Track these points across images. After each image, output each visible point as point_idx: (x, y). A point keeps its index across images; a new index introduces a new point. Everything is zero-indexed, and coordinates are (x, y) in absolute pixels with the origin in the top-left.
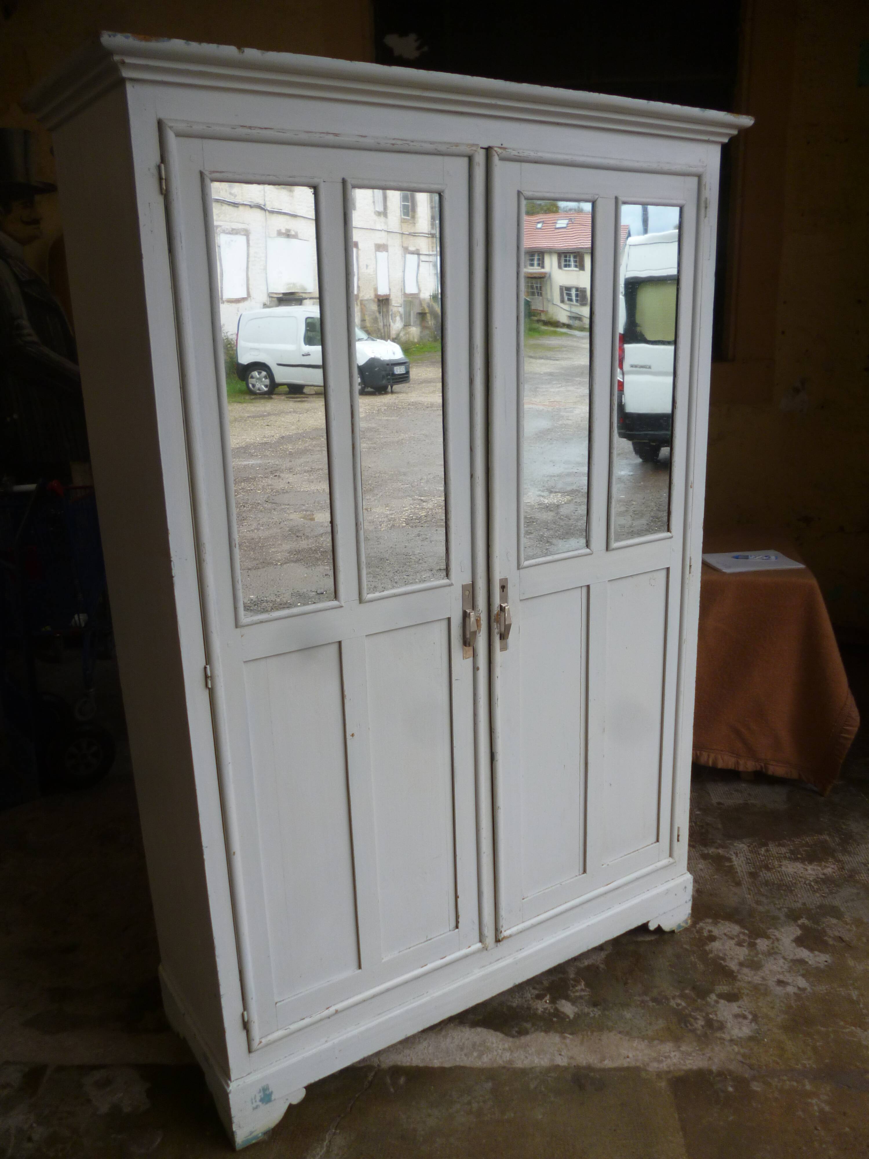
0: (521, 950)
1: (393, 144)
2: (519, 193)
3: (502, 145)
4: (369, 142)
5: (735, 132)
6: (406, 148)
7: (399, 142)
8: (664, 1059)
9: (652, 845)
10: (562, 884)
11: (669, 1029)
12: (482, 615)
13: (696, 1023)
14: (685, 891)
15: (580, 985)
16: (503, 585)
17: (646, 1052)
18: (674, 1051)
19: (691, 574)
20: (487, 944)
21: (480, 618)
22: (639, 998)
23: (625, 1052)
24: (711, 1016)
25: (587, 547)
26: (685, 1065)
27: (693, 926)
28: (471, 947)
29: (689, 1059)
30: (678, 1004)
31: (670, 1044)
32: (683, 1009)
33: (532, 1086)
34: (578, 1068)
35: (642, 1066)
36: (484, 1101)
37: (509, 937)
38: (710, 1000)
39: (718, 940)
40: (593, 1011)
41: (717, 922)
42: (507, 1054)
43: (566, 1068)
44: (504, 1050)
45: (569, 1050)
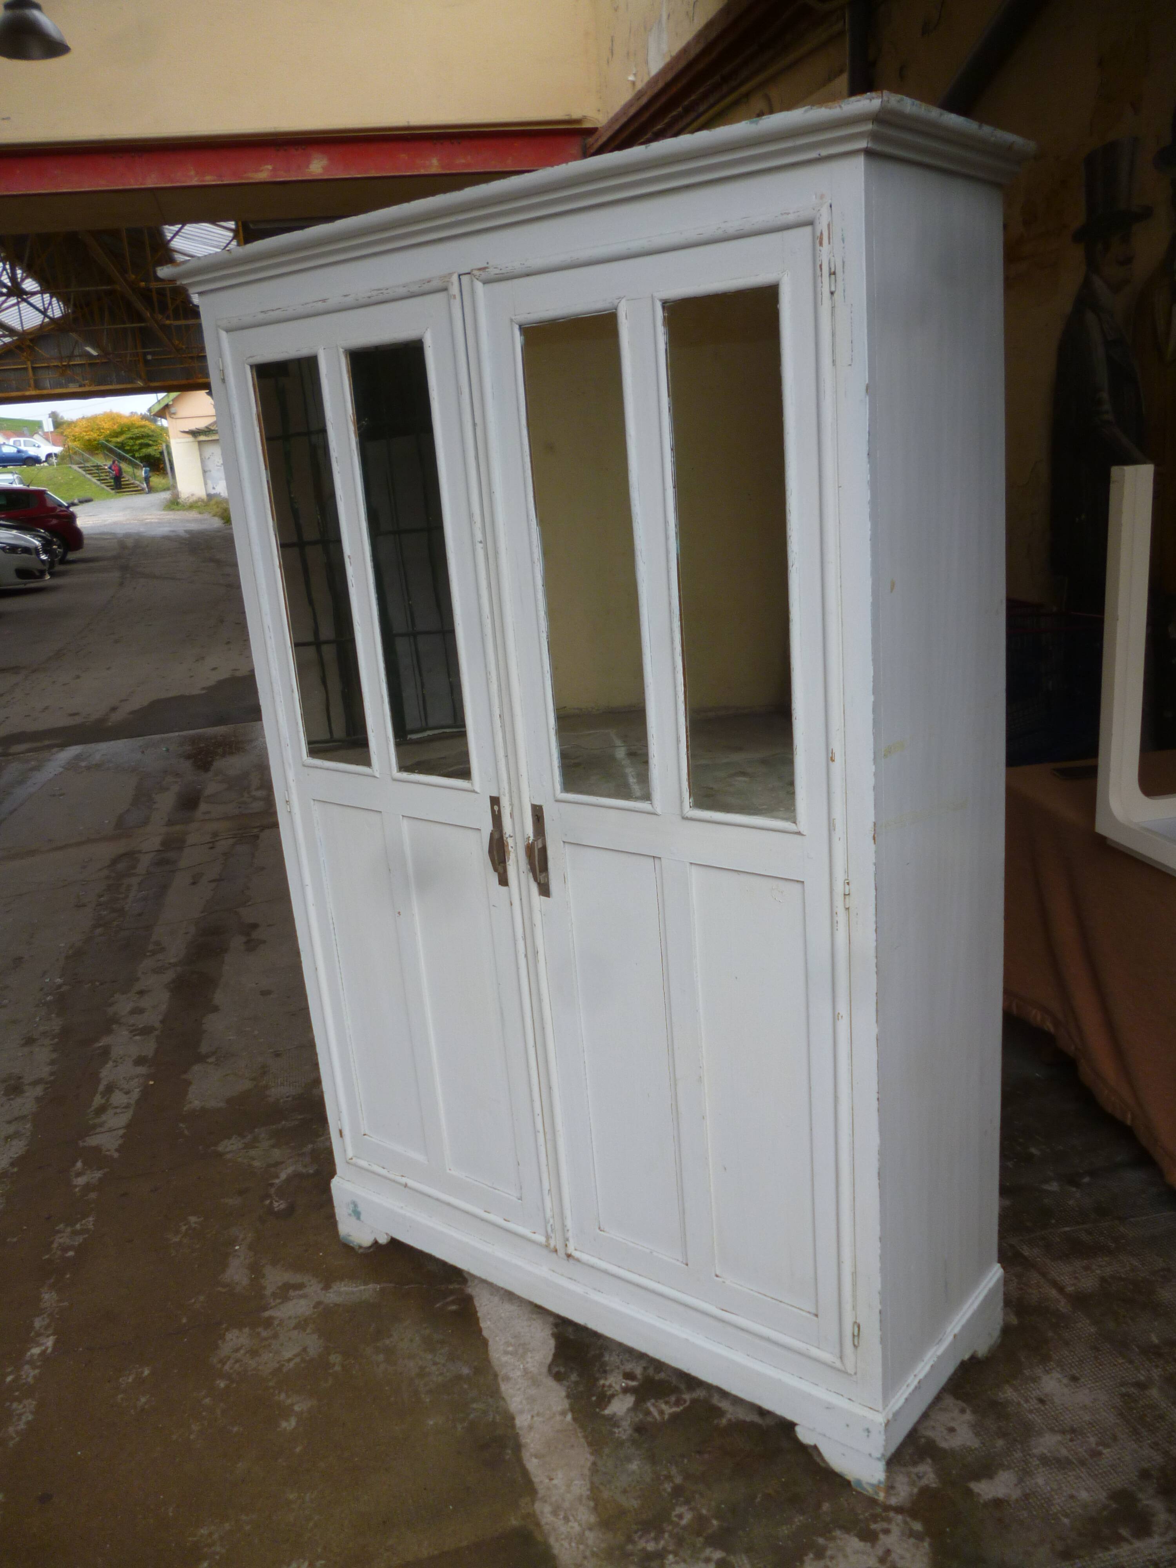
0: (599, 1291)
1: (369, 297)
2: (512, 320)
3: (488, 263)
4: (350, 300)
5: (869, 127)
6: (381, 297)
8: (561, 1517)
9: (808, 1315)
10: (655, 1254)
11: (623, 1512)
12: (510, 842)
13: (647, 1542)
14: (868, 1436)
15: (671, 1407)
16: (538, 814)
17: (568, 1496)
18: (580, 1525)
19: (848, 909)
20: (552, 1246)
21: (507, 843)
22: (674, 1471)
23: (560, 1475)
24: (671, 1557)
25: (649, 802)
26: (557, 1540)
27: (887, 1508)
28: (535, 1233)
29: (570, 1544)
30: (680, 1517)
31: (593, 1519)
32: (671, 1522)
33: (475, 1406)
34: (516, 1436)
35: (540, 1496)
36: (441, 1374)
37: (578, 1260)
38: (708, 1552)
39: (869, 1544)
40: (625, 1431)
41: (919, 1537)
42: (519, 1373)
43: (513, 1426)
44: (525, 1369)
45: (544, 1422)
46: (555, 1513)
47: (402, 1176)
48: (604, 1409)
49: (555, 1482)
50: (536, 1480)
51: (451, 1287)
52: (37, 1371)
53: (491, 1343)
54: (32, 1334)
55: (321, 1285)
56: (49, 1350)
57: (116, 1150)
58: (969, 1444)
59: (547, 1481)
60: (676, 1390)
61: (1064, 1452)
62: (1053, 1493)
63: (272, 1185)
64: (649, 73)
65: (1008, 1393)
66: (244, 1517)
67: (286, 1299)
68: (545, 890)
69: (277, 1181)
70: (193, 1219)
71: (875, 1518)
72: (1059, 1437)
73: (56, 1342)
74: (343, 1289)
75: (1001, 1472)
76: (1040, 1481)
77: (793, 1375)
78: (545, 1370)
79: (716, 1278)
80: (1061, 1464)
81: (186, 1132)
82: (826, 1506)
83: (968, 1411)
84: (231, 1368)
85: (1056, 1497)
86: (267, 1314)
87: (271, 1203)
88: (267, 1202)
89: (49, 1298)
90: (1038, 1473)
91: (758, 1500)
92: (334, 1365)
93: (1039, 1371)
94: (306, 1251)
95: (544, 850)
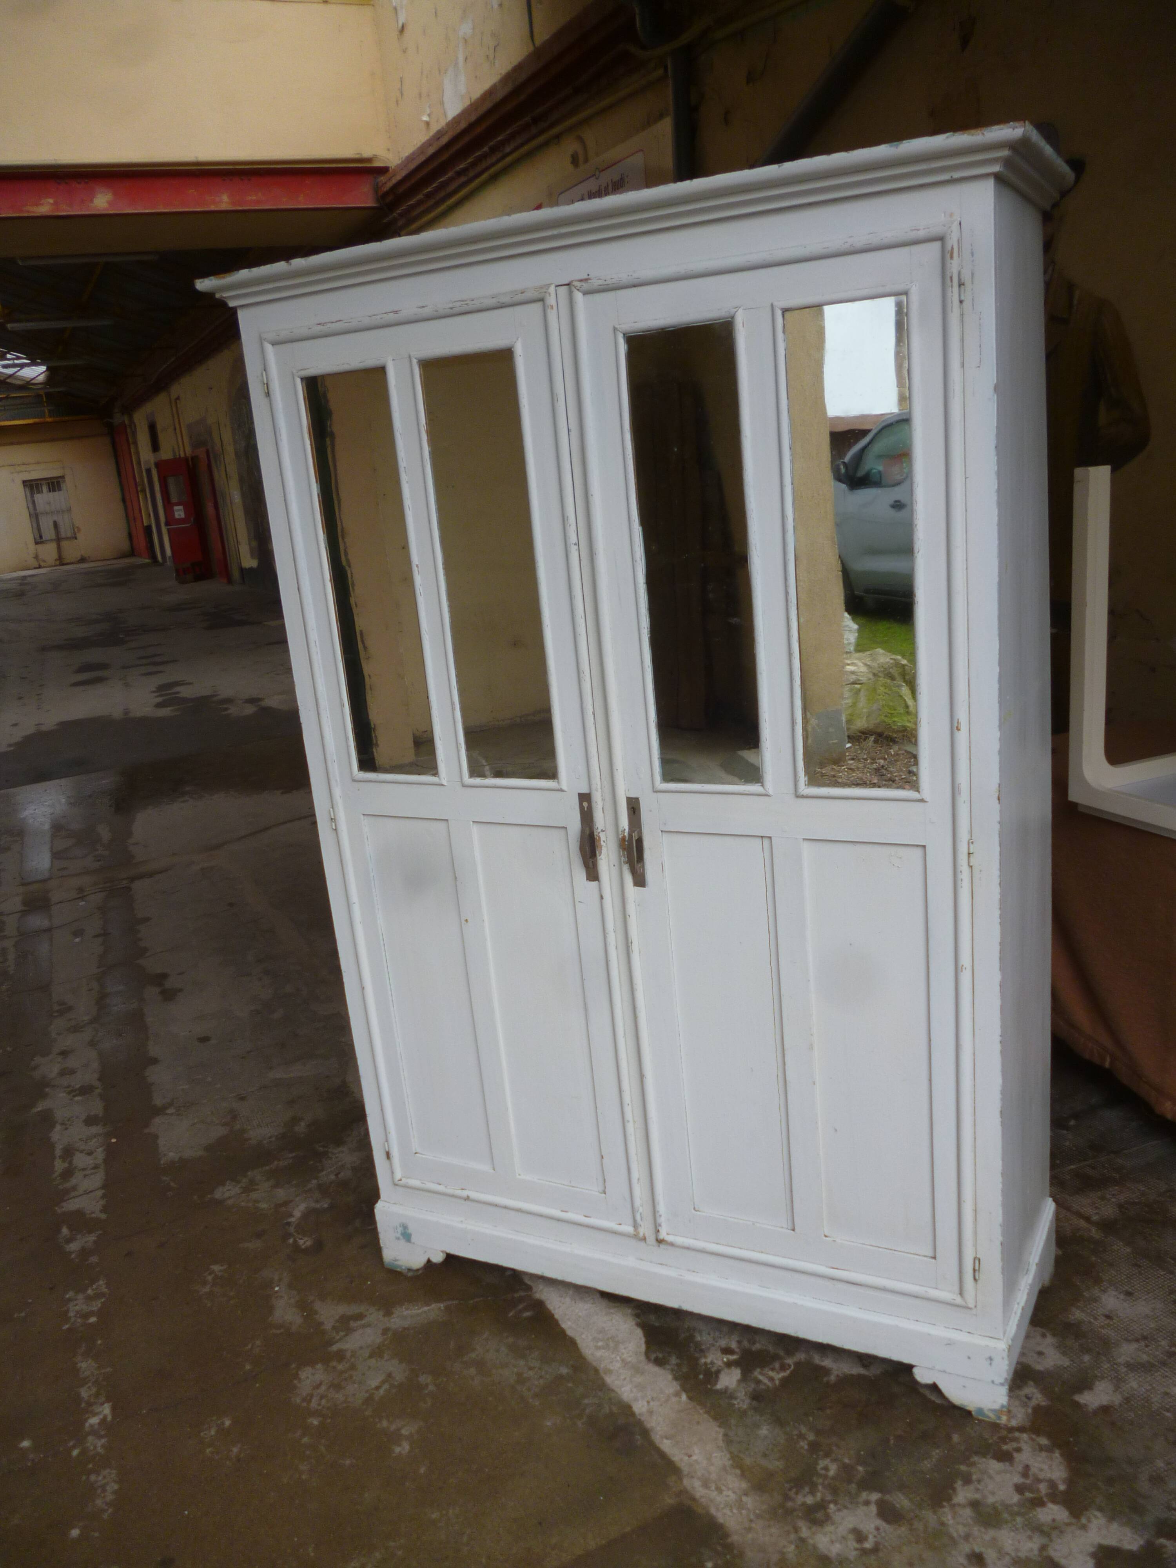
0: (694, 1272)
1: (452, 308)
2: (617, 329)
5: (1005, 153)
7: (458, 304)
8: (713, 1488)
9: (925, 1259)
10: (756, 1224)
11: (771, 1475)
12: (602, 835)
13: (805, 1496)
14: (991, 1364)
15: (778, 1373)
16: (634, 807)
17: (712, 1468)
18: (734, 1492)
19: (971, 867)
20: (641, 1235)
21: (599, 837)
22: (804, 1430)
23: (697, 1451)
24: (832, 1506)
25: (760, 784)
26: (718, 1510)
27: (1011, 1430)
28: (620, 1224)
29: (731, 1511)
30: (826, 1469)
31: (744, 1485)
32: (820, 1476)
33: (586, 1401)
34: (639, 1423)
35: (685, 1473)
36: (541, 1377)
37: (672, 1244)
38: (864, 1495)
39: (1007, 1464)
40: (743, 1401)
41: (1049, 1450)
42: (618, 1365)
43: (633, 1414)
44: (623, 1360)
45: (661, 1405)
46: (706, 1485)
47: (462, 1189)
48: (716, 1384)
49: (694, 1458)
50: (675, 1459)
51: (516, 1295)
52: (103, 1441)
53: (579, 1341)
54: (83, 1405)
55: (381, 1313)
56: (109, 1418)
57: (101, 1211)
58: (1060, 1363)
59: (687, 1458)
60: (775, 1357)
61: (1145, 1357)
62: (1148, 1393)
63: (289, 1224)
64: (445, 114)
65: (1077, 1315)
66: (392, 1544)
67: (349, 1331)
68: (640, 881)
69: (292, 1220)
70: (216, 1268)
71: (1003, 1440)
72: (1135, 1346)
73: (114, 1409)
74: (405, 1313)
75: (1097, 1383)
76: (1134, 1384)
77: (909, 1319)
78: (643, 1358)
79: (825, 1238)
80: (1146, 1368)
81: (172, 1184)
82: (956, 1438)
83: (1048, 1335)
84: (319, 1405)
85: (1152, 1396)
86: (335, 1348)
87: (295, 1241)
88: (291, 1241)
89: (86, 1366)
90: (1130, 1378)
91: (892, 1442)
92: (427, 1385)
93: (1096, 1292)
94: (352, 1282)
95: (640, 841)
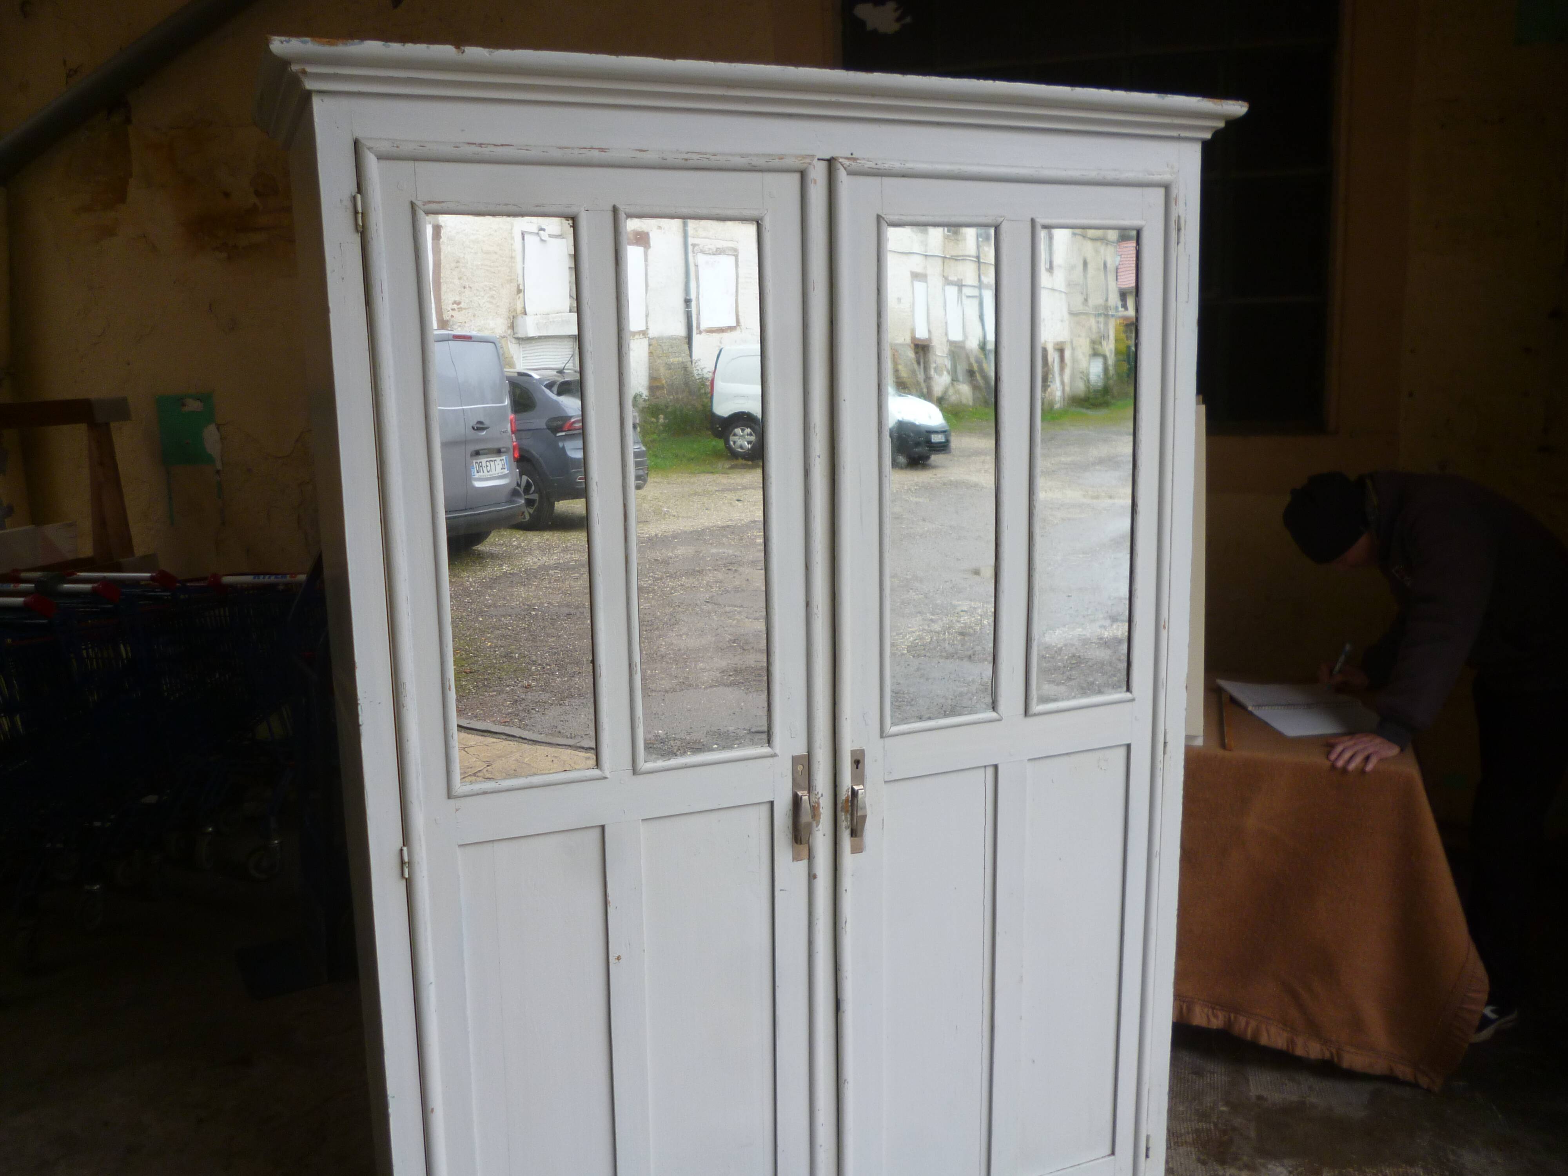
1: (686, 160)
2: (879, 218)
3: (852, 154)
4: (651, 157)
5: (1221, 124)
6: (705, 163)
9: (1104, 1159)
16: (857, 760)
19: (1165, 755)
21: (819, 804)
25: (996, 712)
